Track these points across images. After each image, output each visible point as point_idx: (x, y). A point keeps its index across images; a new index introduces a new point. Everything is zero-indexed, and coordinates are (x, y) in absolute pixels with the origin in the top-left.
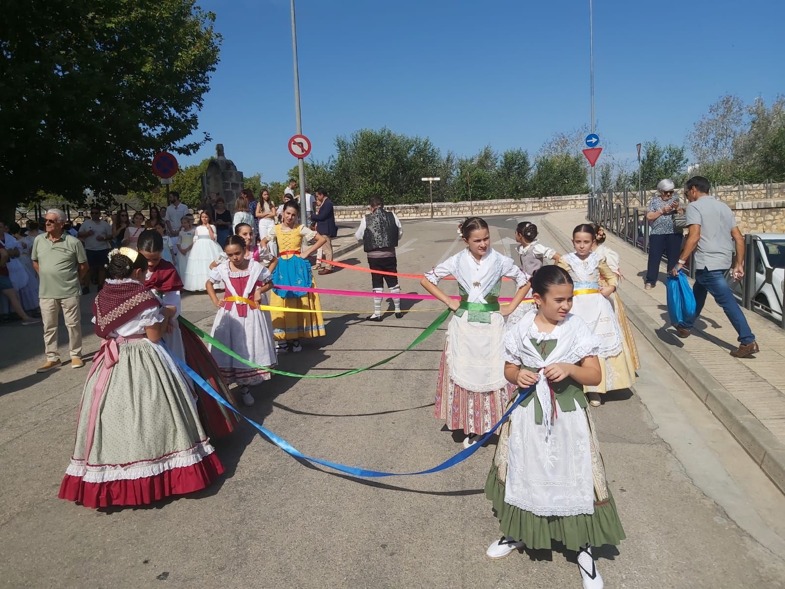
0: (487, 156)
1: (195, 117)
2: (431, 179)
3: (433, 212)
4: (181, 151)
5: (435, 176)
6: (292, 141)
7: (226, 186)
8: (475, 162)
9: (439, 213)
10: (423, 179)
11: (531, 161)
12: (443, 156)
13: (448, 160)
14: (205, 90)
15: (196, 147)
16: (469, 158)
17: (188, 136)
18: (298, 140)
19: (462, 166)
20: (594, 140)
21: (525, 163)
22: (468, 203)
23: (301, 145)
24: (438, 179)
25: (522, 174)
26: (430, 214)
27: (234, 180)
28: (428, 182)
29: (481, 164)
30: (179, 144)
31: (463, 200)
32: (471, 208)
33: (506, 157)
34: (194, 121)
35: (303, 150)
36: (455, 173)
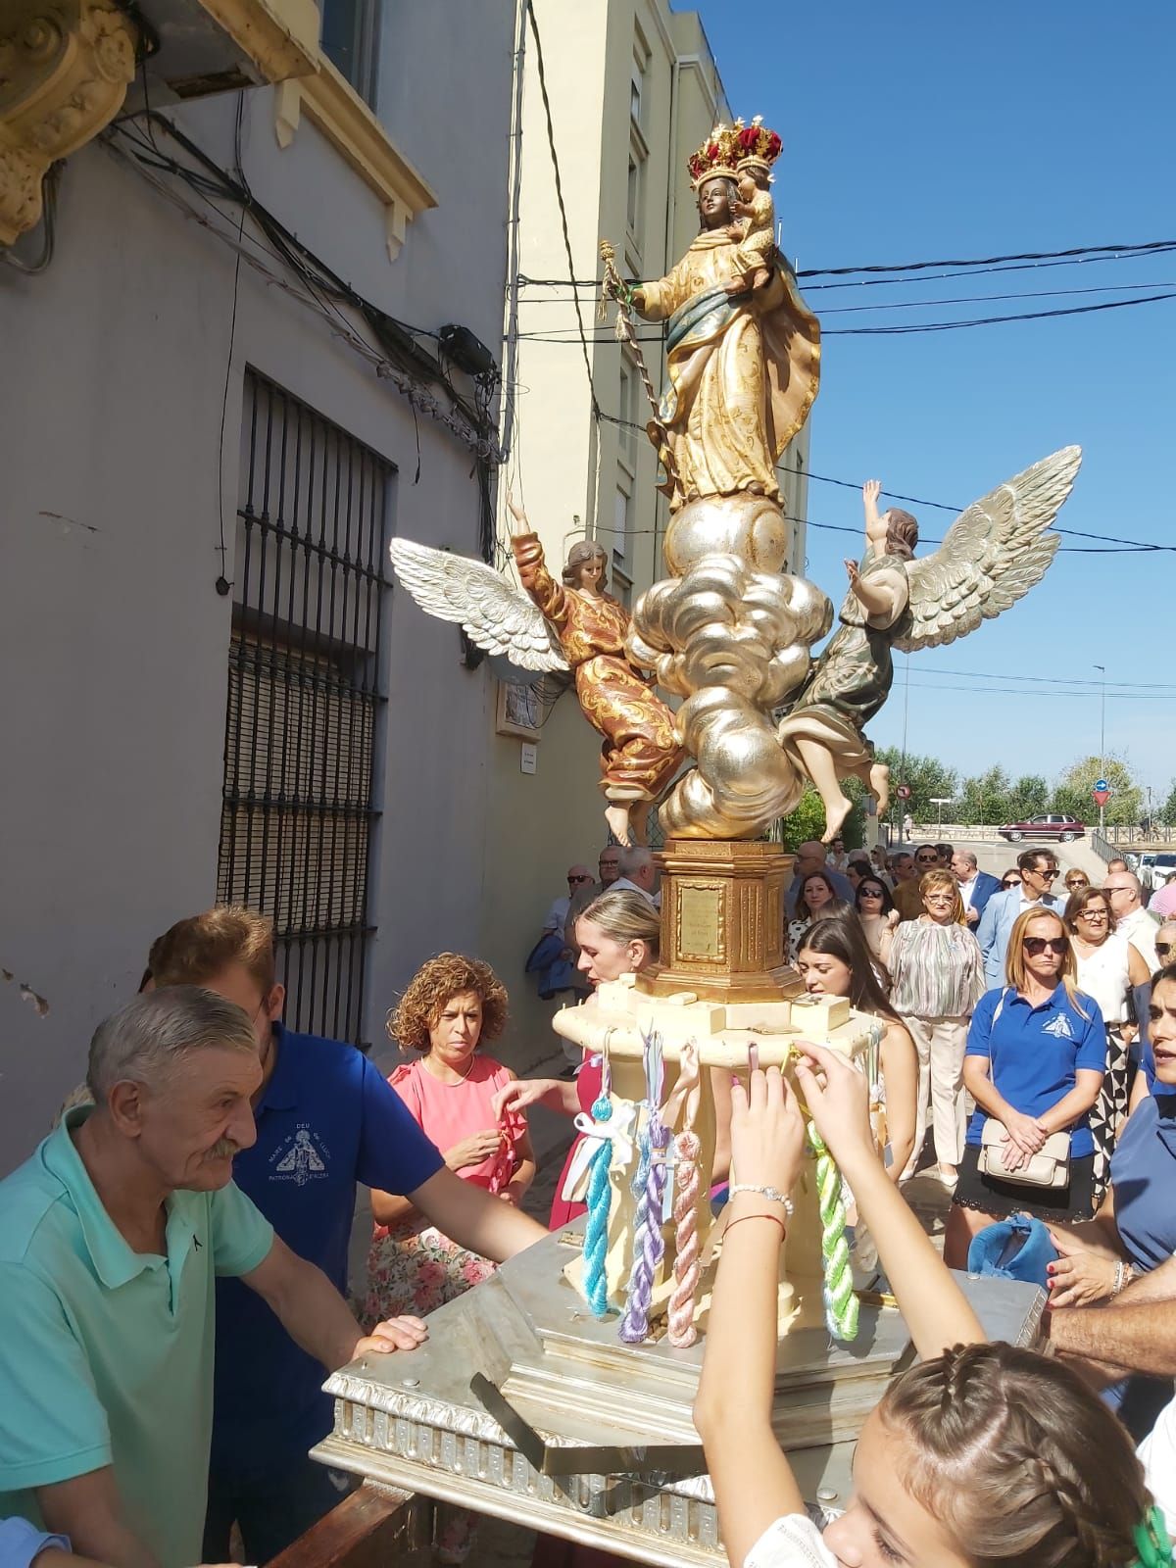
0: (996, 776)
2: (940, 801)
3: (940, 834)
5: (944, 798)
8: (983, 783)
9: (947, 836)
10: (932, 800)
11: (1050, 788)
12: (946, 775)
16: (977, 778)
19: (970, 789)
20: (1103, 785)
21: (1042, 789)
22: (979, 827)
24: (948, 801)
25: (1038, 801)
26: (937, 836)
28: (937, 803)
29: (990, 784)
31: (974, 823)
32: (983, 834)
33: (1021, 781)
36: (959, 792)
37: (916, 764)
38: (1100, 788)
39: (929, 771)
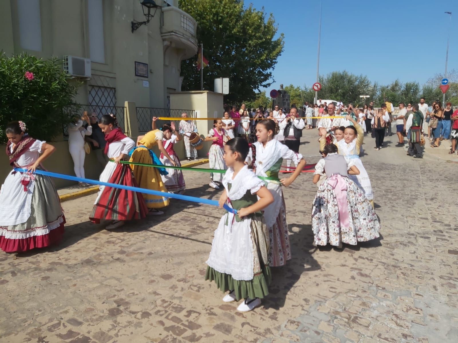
0: (396, 85)
1: (271, 73)
2: (365, 96)
4: (265, 86)
6: (314, 85)
7: (284, 100)
8: (389, 88)
10: (361, 96)
11: (421, 88)
12: (372, 85)
13: (375, 86)
14: (276, 63)
15: (269, 85)
16: (386, 86)
17: (268, 81)
18: (316, 85)
19: (383, 90)
20: (446, 82)
21: (417, 89)
23: (317, 86)
24: (368, 96)
25: (415, 94)
27: (287, 98)
28: (363, 98)
29: (393, 89)
30: (264, 83)
33: (407, 86)
34: (270, 75)
35: (318, 88)
36: (378, 93)
37: (356, 80)
38: (444, 83)
39: (363, 83)
